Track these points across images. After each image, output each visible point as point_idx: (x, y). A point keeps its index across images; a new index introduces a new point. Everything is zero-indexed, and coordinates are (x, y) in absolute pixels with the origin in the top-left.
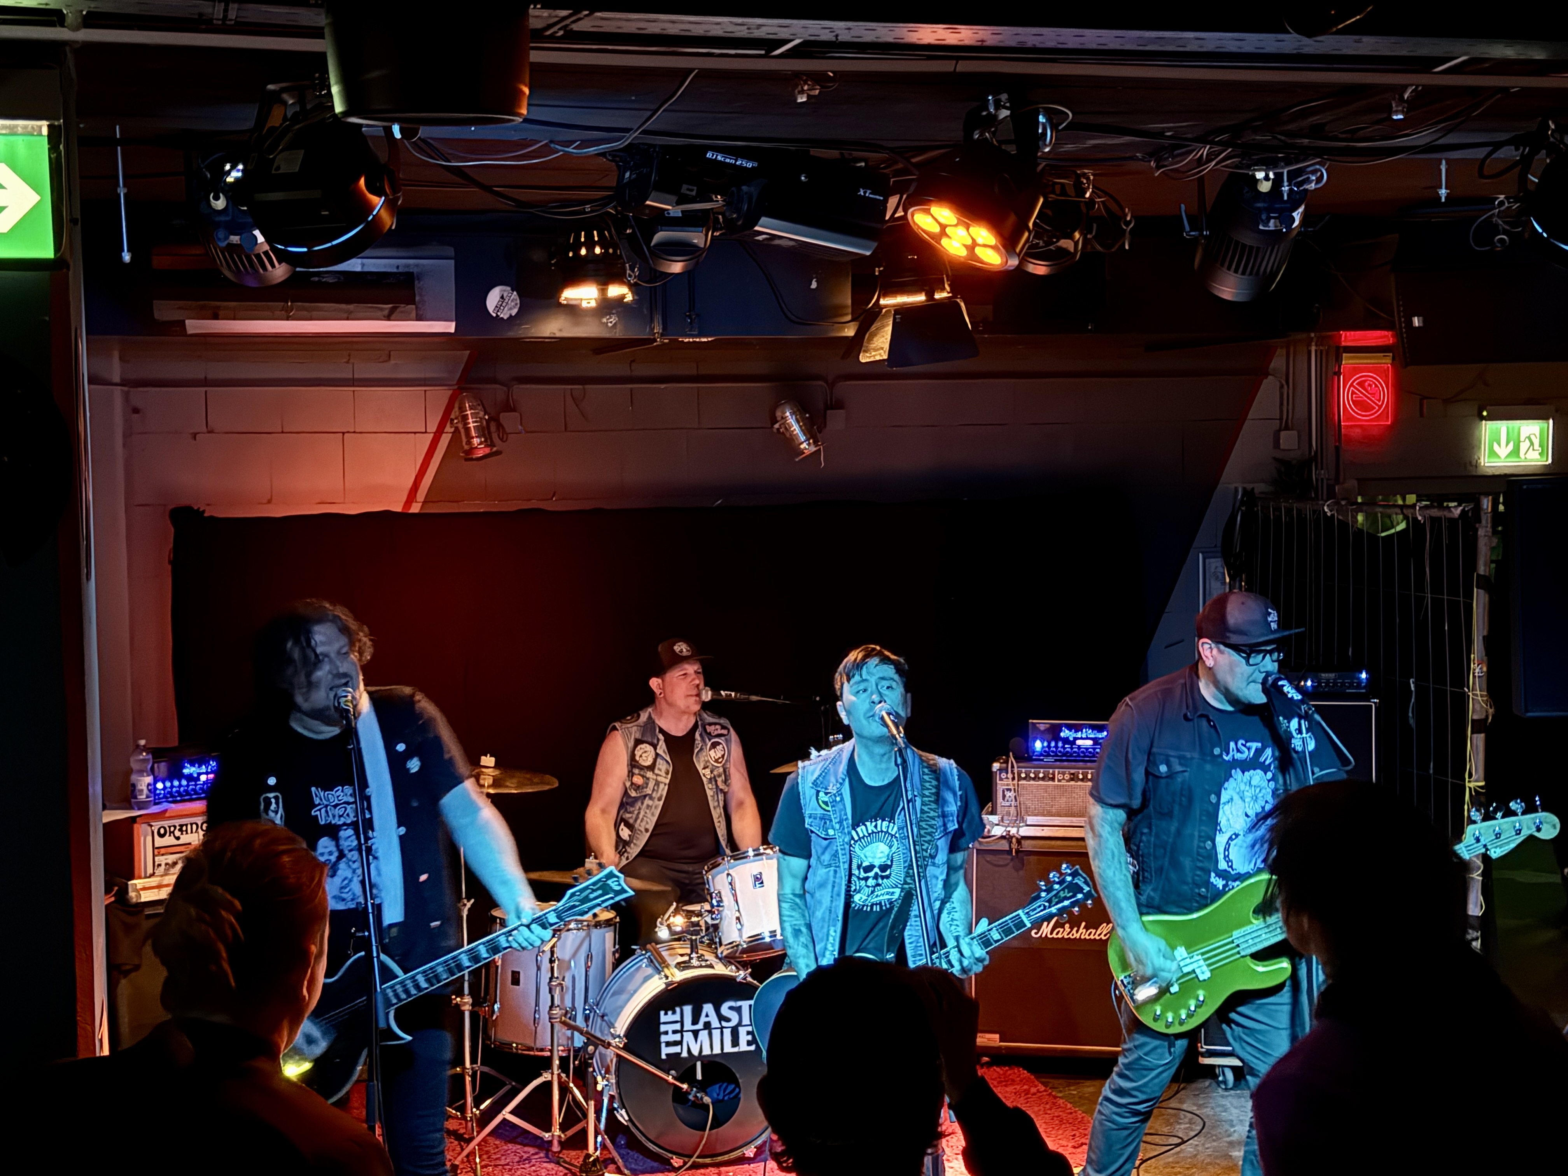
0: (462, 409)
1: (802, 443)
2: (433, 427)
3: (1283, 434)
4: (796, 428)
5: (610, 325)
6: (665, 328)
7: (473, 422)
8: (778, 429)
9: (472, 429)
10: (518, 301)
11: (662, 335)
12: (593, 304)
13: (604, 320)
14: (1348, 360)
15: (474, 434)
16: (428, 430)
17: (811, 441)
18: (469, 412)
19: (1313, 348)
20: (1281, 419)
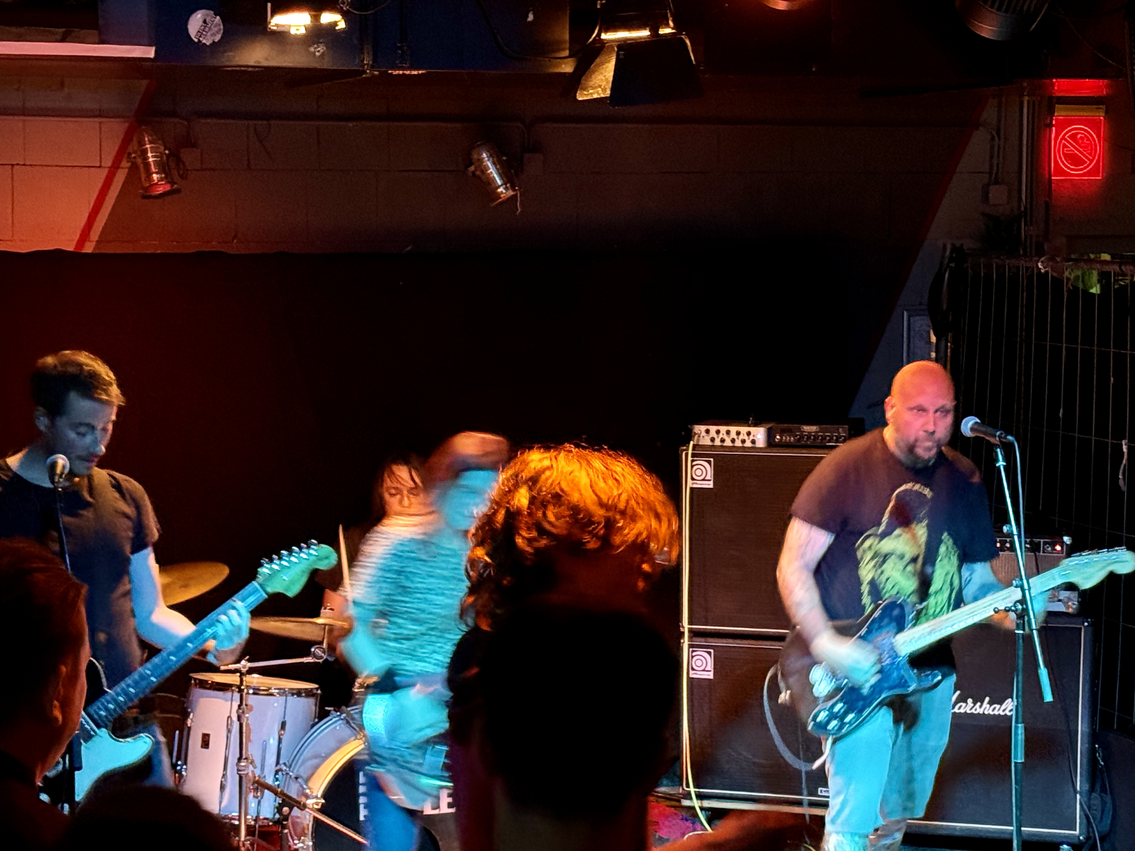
0: (141, 143)
1: (499, 187)
2: (108, 162)
3: (993, 188)
4: (492, 171)
5: (317, 54)
6: (375, 60)
7: (152, 156)
8: (473, 173)
9: (152, 164)
10: (222, 27)
11: (372, 67)
12: (302, 31)
13: (312, 49)
14: (1060, 113)
15: (153, 170)
16: (103, 164)
17: (508, 185)
18: (148, 146)
19: (1026, 99)
20: (990, 173)
